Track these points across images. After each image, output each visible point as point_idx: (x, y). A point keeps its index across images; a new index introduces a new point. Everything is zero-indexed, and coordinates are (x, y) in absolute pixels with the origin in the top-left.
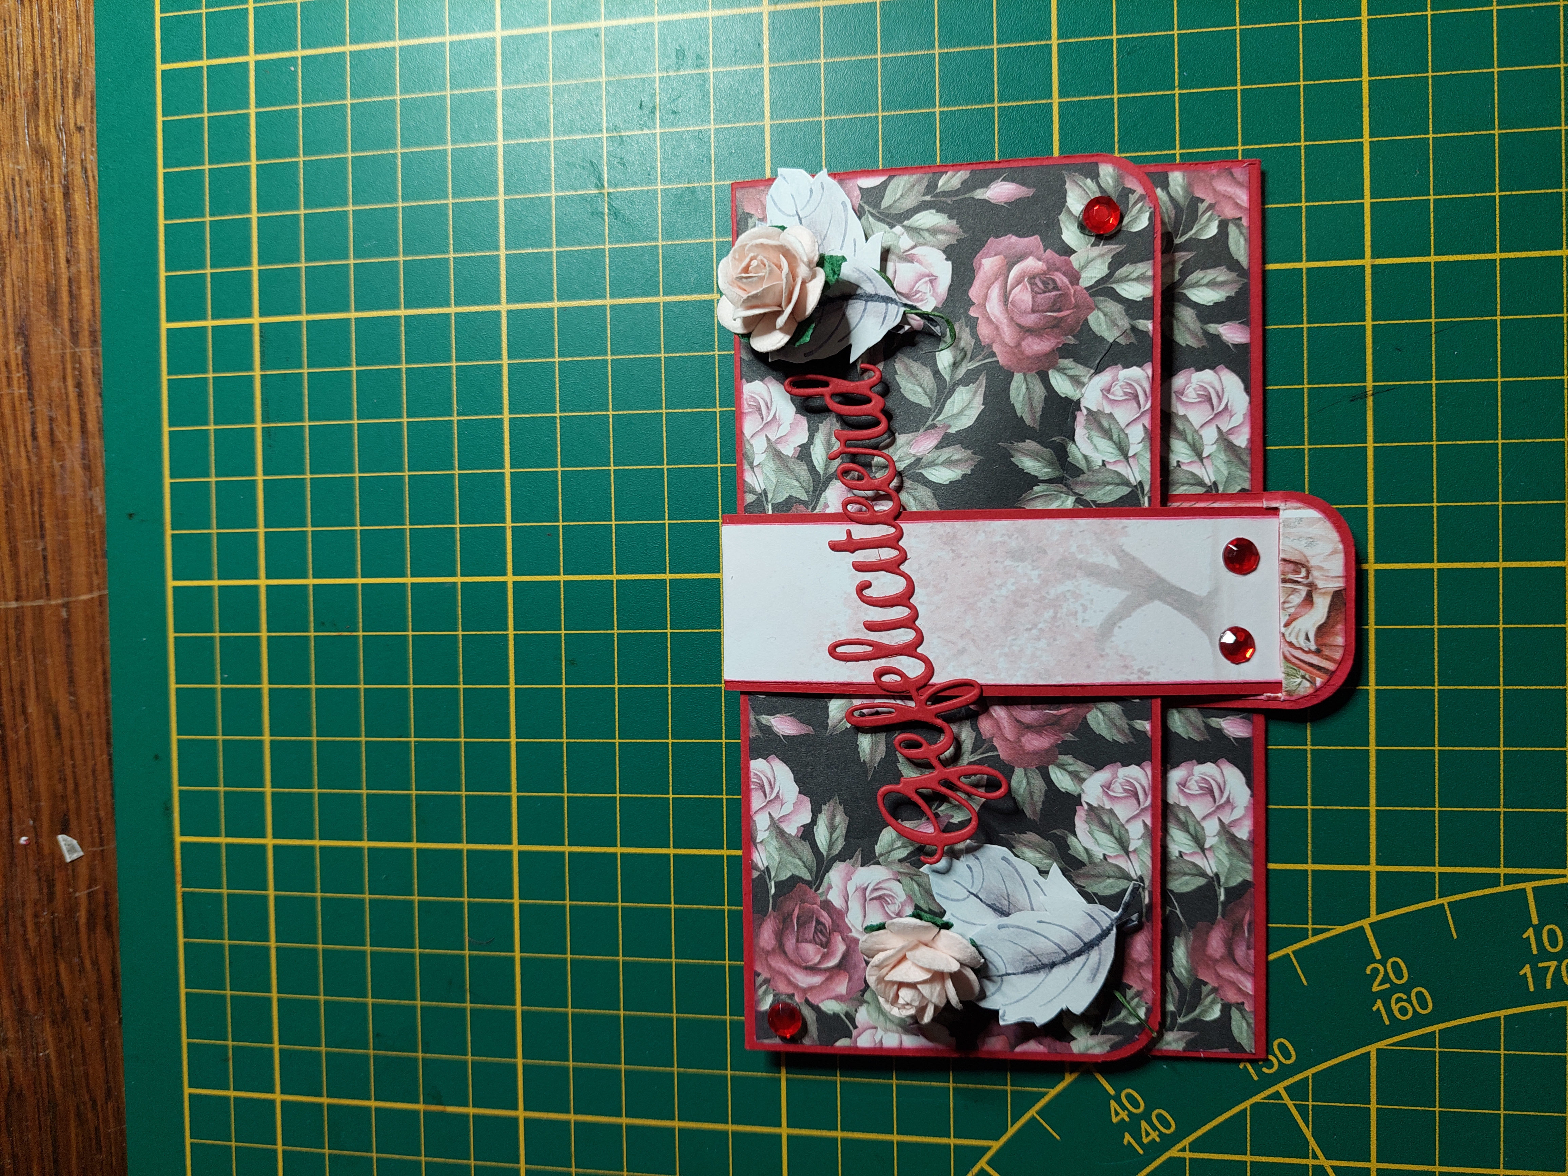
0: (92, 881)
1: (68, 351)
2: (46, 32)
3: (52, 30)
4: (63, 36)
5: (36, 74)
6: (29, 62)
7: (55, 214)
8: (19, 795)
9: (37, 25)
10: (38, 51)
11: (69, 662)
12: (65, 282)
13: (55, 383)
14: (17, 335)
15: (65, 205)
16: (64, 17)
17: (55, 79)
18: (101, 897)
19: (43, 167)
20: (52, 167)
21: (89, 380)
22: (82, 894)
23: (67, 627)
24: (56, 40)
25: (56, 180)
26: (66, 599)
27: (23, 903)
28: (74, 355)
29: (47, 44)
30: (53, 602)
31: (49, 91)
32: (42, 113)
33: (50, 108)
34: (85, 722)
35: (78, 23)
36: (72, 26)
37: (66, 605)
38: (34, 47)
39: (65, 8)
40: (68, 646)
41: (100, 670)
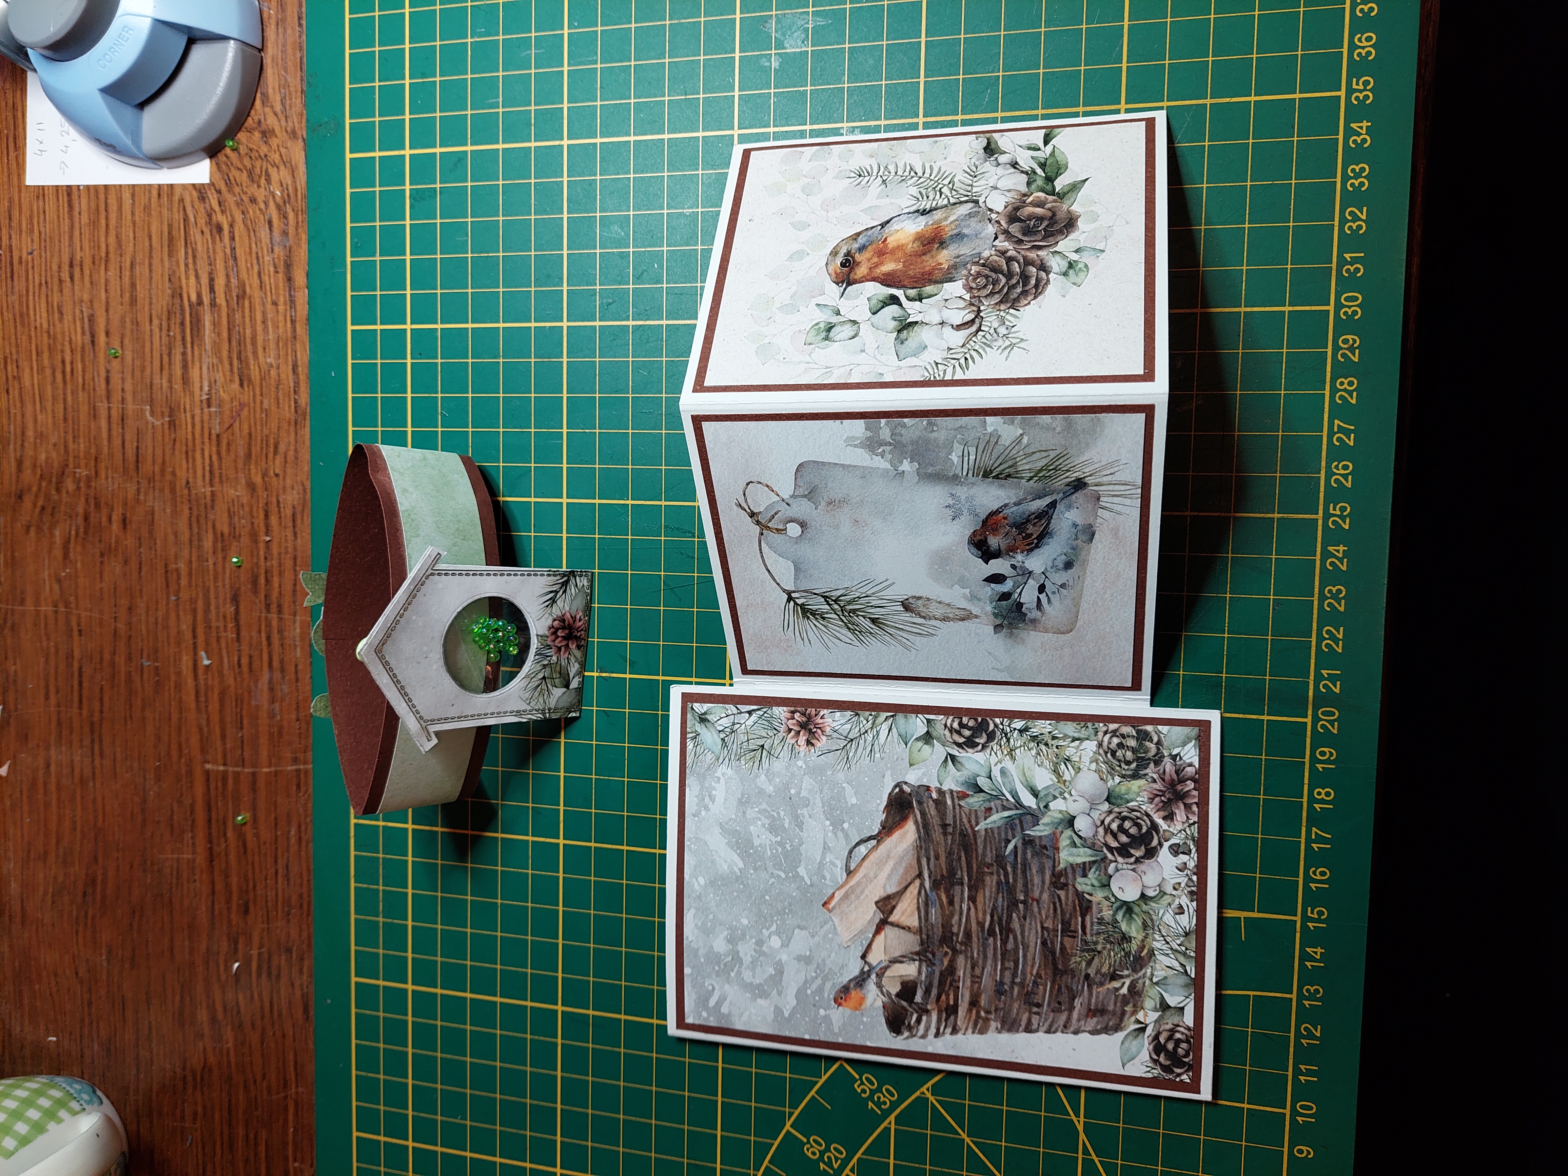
0: (261, 946)
1: (263, 615)
2: (258, 409)
3: (262, 408)
5: (250, 434)
6: (246, 427)
8: (219, 887)
9: (252, 405)
10: (252, 422)
14: (231, 602)
16: (270, 403)
17: (262, 440)
18: (266, 956)
20: (258, 497)
27: (219, 953)
31: (259, 448)
32: (253, 462)
38: (250, 419)
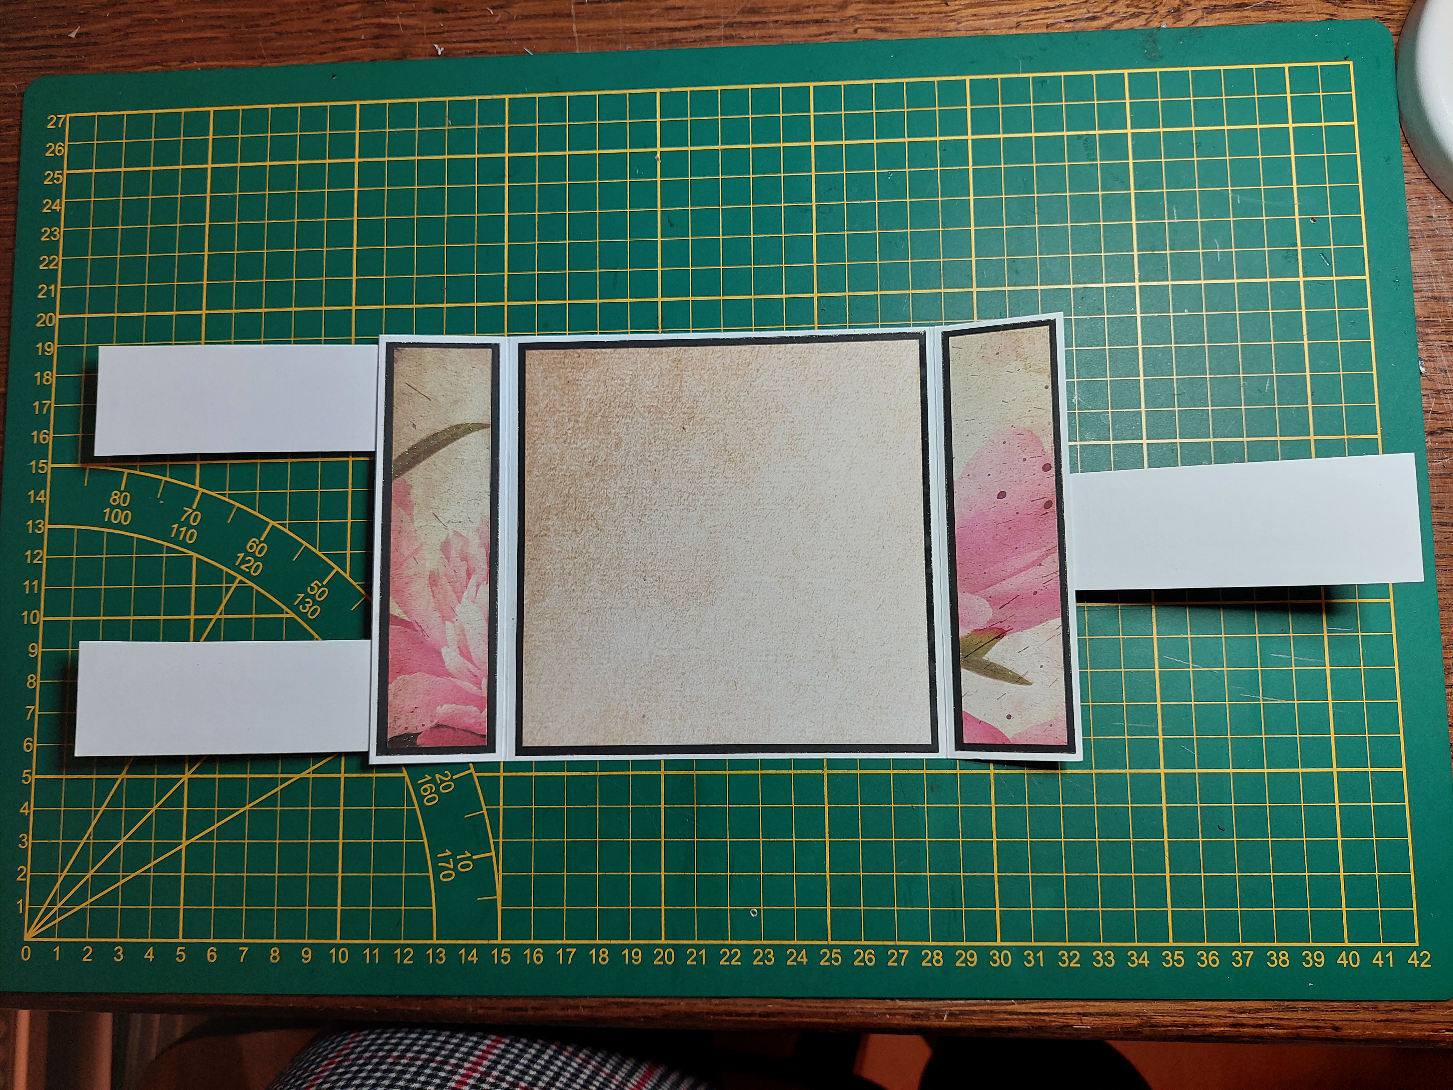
0: (405, 27)
1: (722, 20)
4: (912, 21)
7: (808, 13)
11: (536, 17)
12: (764, 19)
13: (703, 12)
15: (810, 20)
18: (396, 32)
19: (835, 6)
20: (834, 12)
21: (704, 34)
22: (398, 20)
23: (556, 15)
24: (912, 16)
25: (827, 15)
26: (574, 15)
28: (719, 24)
29: (910, 10)
30: (572, 7)
33: (870, 12)
34: (500, 25)
35: (920, 31)
36: (920, 26)
37: (569, 15)
39: (931, 23)
40: (545, 16)
41: (531, 36)
